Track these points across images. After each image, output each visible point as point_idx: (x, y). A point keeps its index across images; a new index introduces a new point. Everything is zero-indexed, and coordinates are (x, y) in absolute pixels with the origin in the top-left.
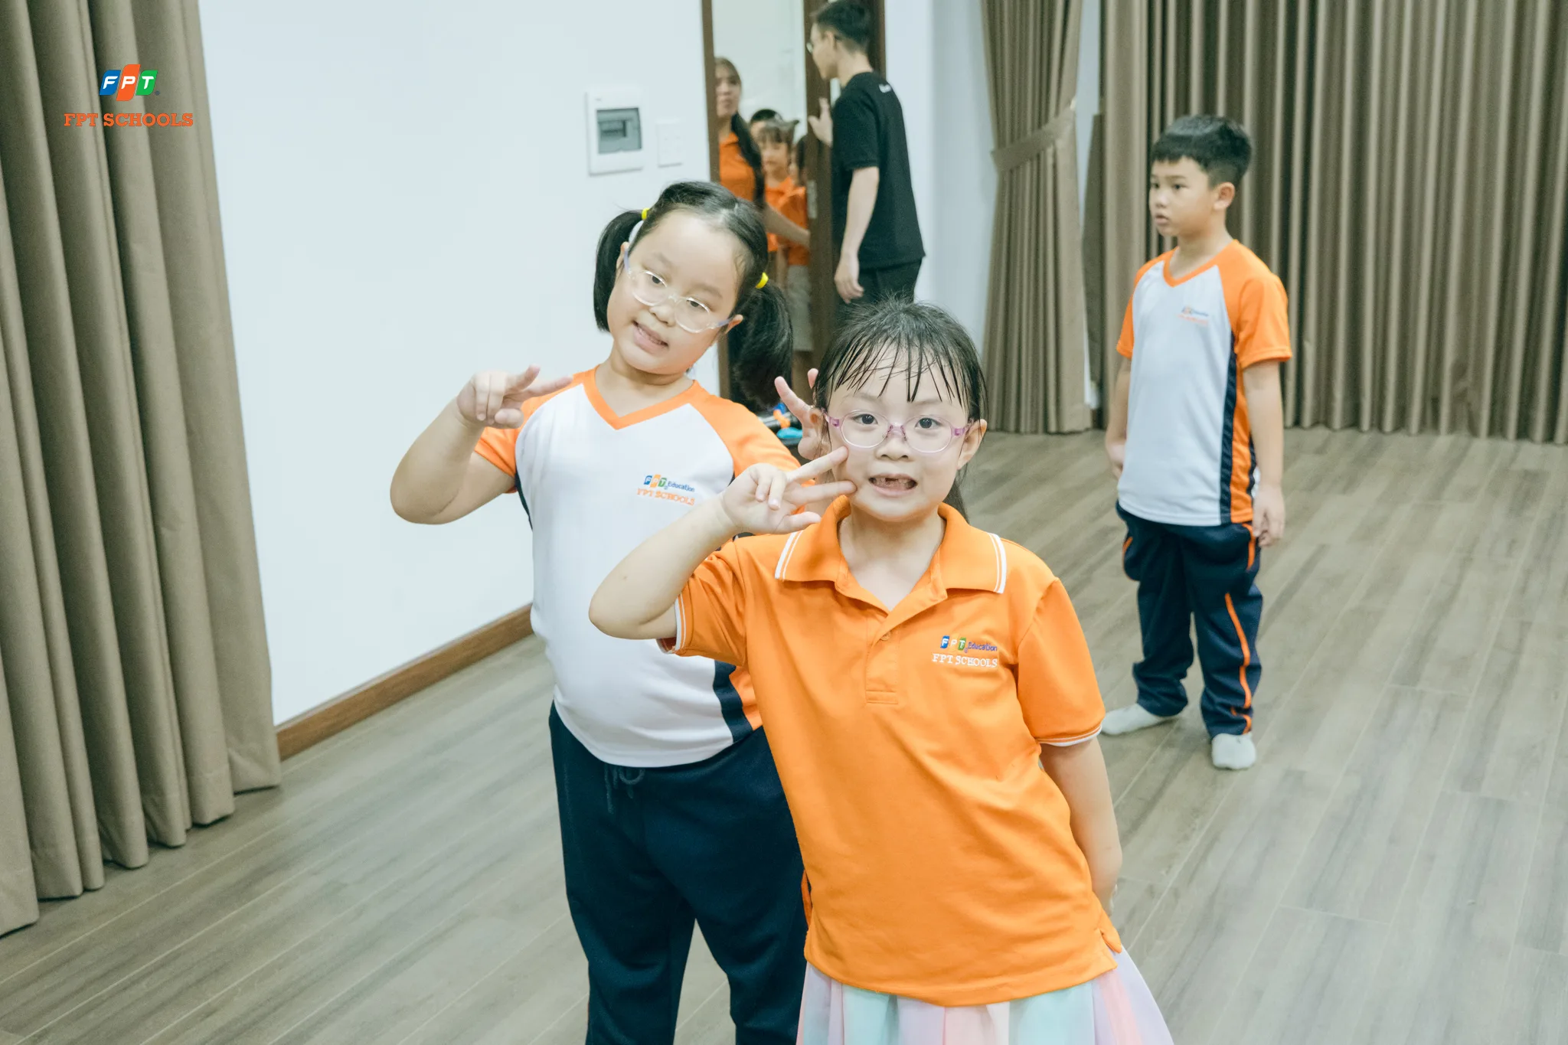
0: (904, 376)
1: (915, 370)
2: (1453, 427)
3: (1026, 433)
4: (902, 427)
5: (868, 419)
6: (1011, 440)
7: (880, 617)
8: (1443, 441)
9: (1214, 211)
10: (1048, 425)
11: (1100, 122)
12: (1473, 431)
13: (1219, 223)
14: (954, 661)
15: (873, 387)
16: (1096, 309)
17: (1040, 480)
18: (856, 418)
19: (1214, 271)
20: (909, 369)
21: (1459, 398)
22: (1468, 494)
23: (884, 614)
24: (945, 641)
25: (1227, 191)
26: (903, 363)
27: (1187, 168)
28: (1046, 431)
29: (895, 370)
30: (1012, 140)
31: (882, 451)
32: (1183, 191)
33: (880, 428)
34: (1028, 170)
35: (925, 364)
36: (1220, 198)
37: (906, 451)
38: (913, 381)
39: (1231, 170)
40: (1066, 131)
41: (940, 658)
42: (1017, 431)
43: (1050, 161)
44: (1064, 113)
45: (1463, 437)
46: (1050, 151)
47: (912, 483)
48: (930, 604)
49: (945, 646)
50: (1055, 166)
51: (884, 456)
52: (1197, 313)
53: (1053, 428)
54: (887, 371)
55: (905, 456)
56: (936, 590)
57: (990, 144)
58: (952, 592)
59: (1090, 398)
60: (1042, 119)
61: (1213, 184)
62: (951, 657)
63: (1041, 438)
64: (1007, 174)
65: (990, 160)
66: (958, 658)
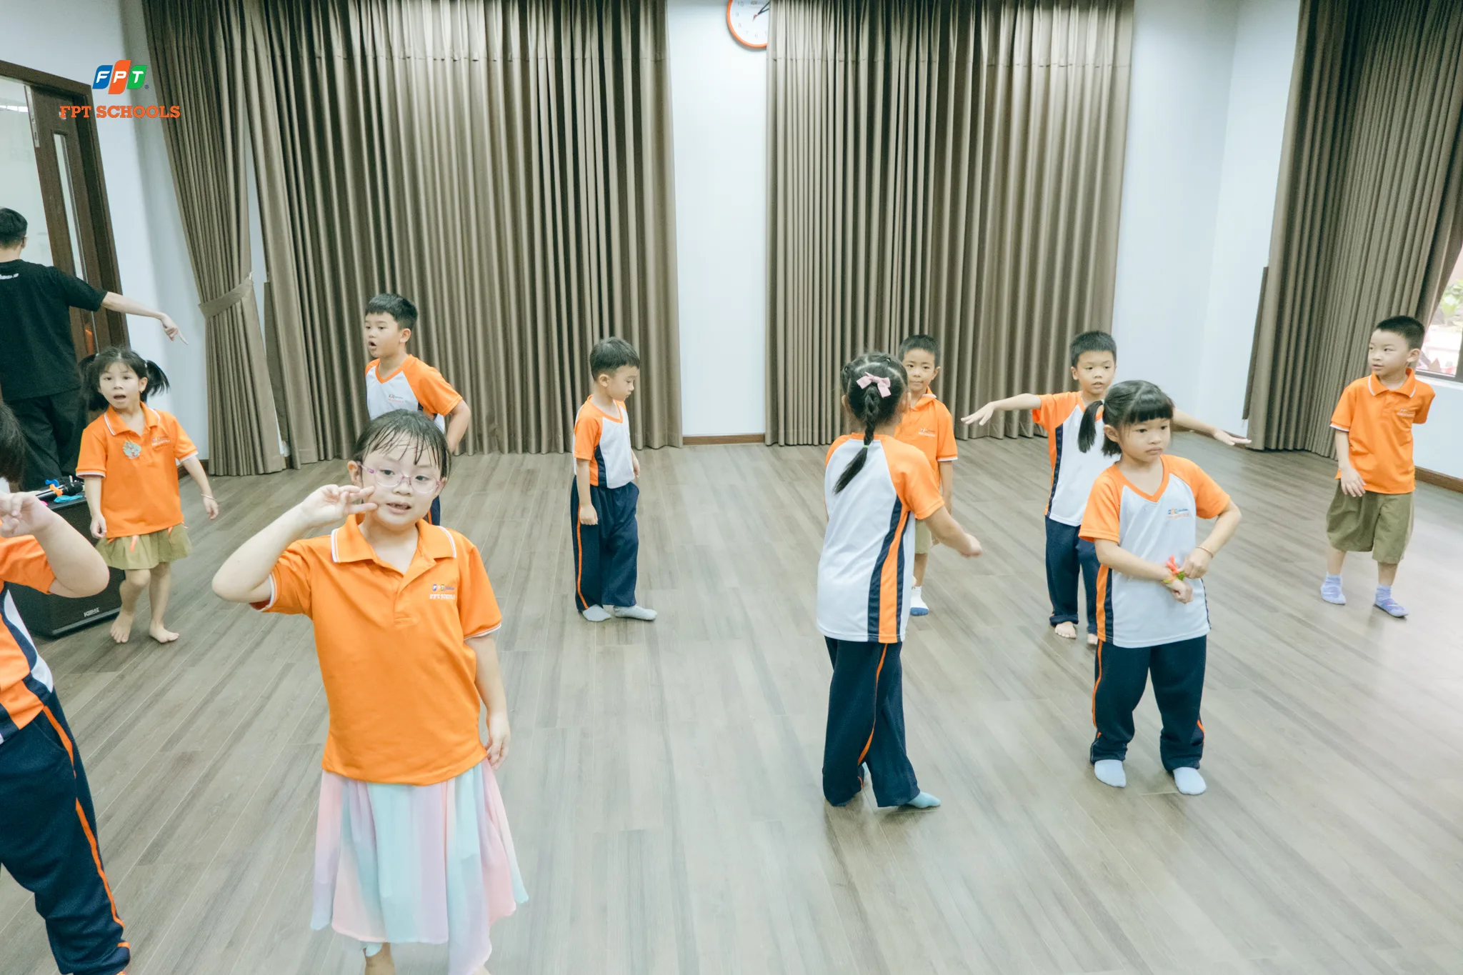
0: (414, 450)
1: (420, 448)
2: (491, 450)
3: (244, 475)
4: (410, 478)
5: (388, 472)
6: (235, 480)
7: (399, 578)
8: (486, 458)
9: (400, 343)
10: (257, 469)
11: (268, 287)
12: (501, 450)
13: (402, 349)
14: (440, 597)
15: (396, 454)
16: (281, 398)
17: (254, 505)
18: (382, 471)
19: (402, 374)
20: (417, 448)
21: (492, 434)
22: (501, 485)
23: (401, 575)
24: (435, 587)
25: (407, 334)
26: (413, 445)
27: (387, 318)
28: (257, 473)
29: (409, 447)
30: (212, 298)
31: (397, 490)
32: (385, 330)
33: (397, 477)
34: (225, 317)
35: (425, 445)
36: (403, 337)
37: (410, 490)
38: (419, 454)
39: (409, 322)
40: (248, 292)
41: (433, 596)
42: (238, 475)
43: (239, 311)
44: (245, 282)
45: (496, 454)
46: (238, 304)
47: (409, 508)
48: (428, 568)
49: (435, 590)
50: (242, 313)
51: (398, 492)
52: (396, 397)
53: (261, 471)
54: (405, 447)
55: (409, 494)
56: (428, 560)
57: (198, 300)
58: (436, 560)
59: (283, 450)
60: (230, 285)
61: (400, 328)
62: (438, 595)
63: (254, 477)
64: (212, 319)
65: (199, 310)
66: (442, 595)
